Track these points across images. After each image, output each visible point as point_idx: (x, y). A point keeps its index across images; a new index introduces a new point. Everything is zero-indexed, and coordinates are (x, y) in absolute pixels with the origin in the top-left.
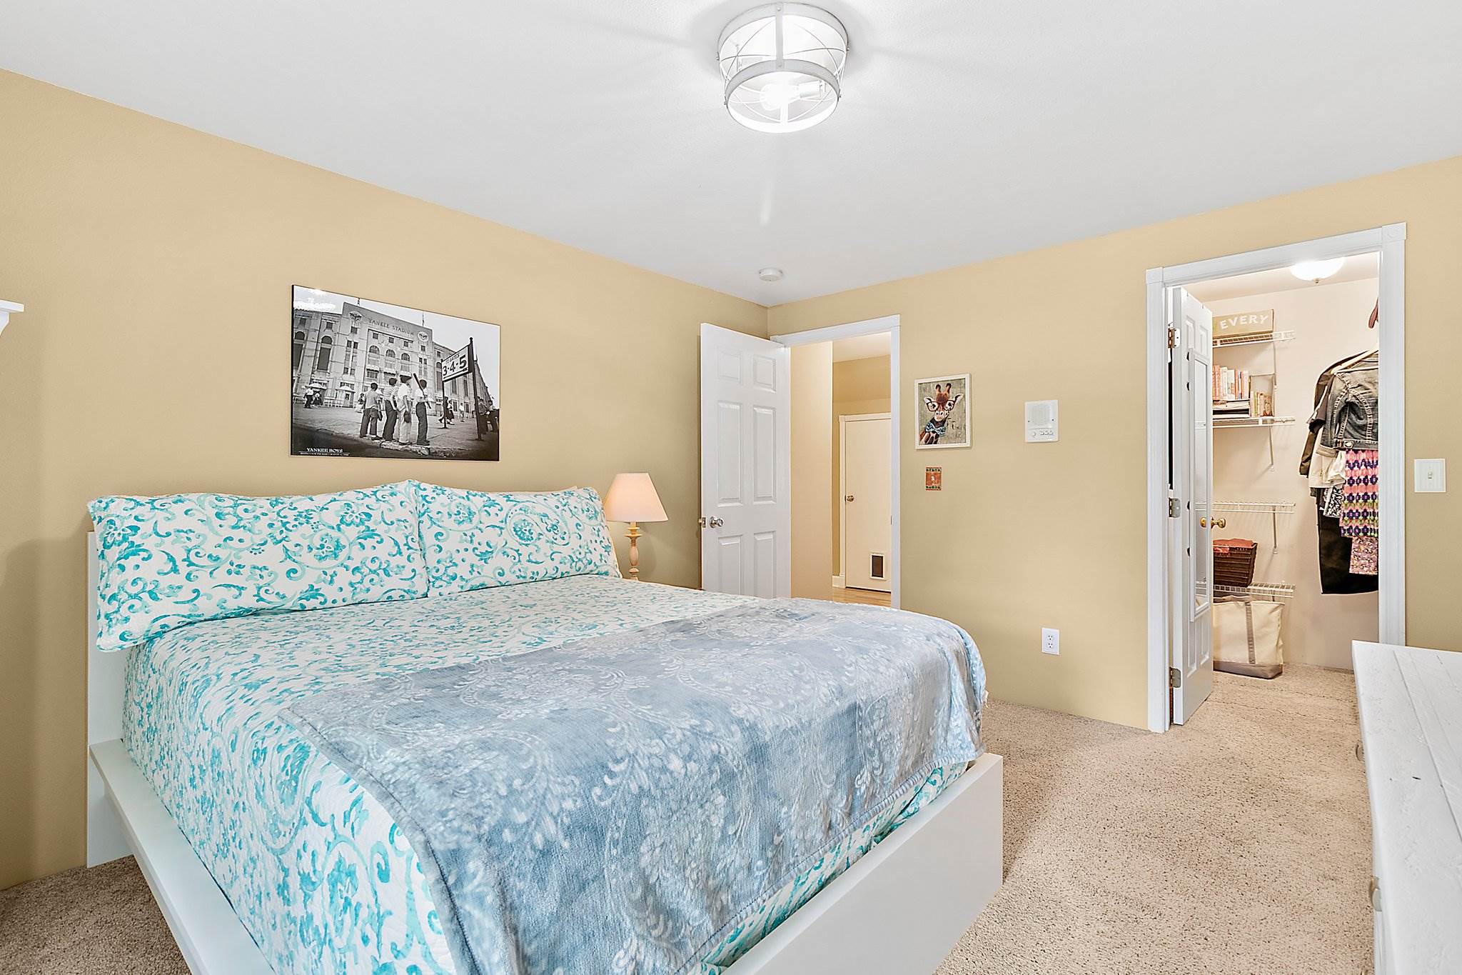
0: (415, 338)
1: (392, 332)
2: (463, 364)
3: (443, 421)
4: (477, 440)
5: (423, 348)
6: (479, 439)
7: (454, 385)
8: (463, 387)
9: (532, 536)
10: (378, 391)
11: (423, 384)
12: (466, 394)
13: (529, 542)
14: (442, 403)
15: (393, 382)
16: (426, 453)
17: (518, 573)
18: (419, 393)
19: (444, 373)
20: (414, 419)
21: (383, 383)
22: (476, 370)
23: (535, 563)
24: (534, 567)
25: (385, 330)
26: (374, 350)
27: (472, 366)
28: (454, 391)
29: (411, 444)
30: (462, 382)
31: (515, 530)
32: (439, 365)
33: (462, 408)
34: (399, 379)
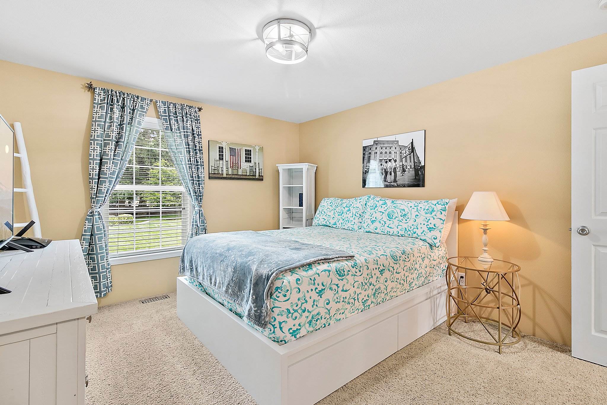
0: (393, 146)
1: (386, 145)
2: (409, 150)
3: (402, 173)
4: (414, 179)
5: (396, 148)
6: (415, 179)
7: (406, 159)
8: (409, 158)
9: (393, 217)
10: (382, 166)
11: (395, 161)
12: (410, 162)
13: (391, 219)
14: (402, 167)
15: (386, 162)
16: (396, 185)
17: (382, 230)
18: (394, 164)
19: (402, 155)
20: (393, 173)
21: (384, 163)
22: (414, 151)
23: (390, 228)
24: (389, 230)
25: (385, 145)
26: (381, 153)
27: (413, 149)
28: (406, 161)
29: (391, 182)
30: (409, 157)
31: (388, 214)
32: (401, 153)
33: (409, 167)
34: (388, 161)
